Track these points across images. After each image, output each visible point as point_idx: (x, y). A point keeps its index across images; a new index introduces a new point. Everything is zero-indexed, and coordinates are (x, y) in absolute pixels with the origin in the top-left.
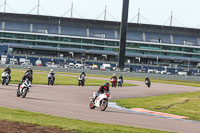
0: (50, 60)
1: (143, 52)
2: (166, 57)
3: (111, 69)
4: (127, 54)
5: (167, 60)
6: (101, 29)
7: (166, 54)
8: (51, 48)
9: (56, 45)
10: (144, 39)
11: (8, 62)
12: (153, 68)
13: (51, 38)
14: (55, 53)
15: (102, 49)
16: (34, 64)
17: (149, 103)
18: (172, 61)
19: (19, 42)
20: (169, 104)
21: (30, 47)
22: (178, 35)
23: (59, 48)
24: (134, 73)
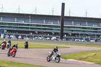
0: (25, 36)
1: (72, 31)
2: (84, 33)
3: (57, 40)
4: (64, 32)
5: (85, 35)
6: (51, 20)
7: (84, 31)
8: (26, 30)
9: (28, 28)
10: (73, 24)
11: (4, 37)
12: (77, 39)
13: (26, 25)
14: (28, 32)
15: (52, 29)
16: (18, 38)
17: (76, 56)
18: (87, 35)
19: (10, 27)
20: (86, 57)
21: (15, 29)
22: (90, 22)
23: (30, 30)
24: (68, 41)
